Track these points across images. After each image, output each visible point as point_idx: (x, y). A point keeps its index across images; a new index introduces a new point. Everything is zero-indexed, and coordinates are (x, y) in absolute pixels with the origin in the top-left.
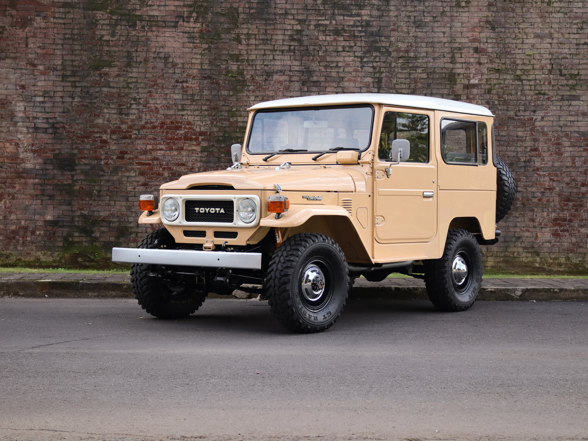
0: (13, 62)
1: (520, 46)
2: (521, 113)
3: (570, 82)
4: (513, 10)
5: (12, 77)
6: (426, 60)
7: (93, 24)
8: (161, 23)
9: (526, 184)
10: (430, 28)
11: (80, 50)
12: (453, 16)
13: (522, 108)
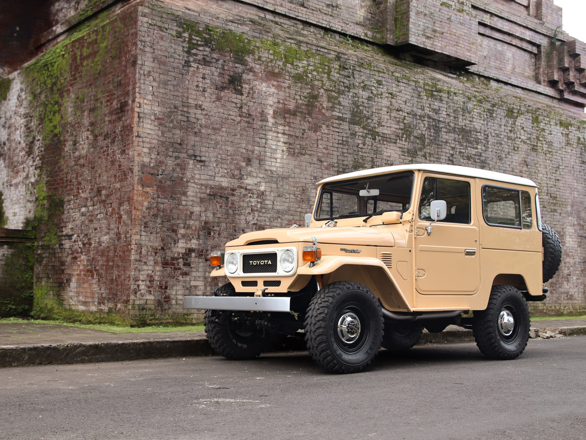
0: (309, 158)
1: (537, 177)
3: (554, 201)
4: (534, 156)
7: (354, 135)
8: (388, 139)
10: (505, 161)
11: (347, 153)
12: (512, 155)
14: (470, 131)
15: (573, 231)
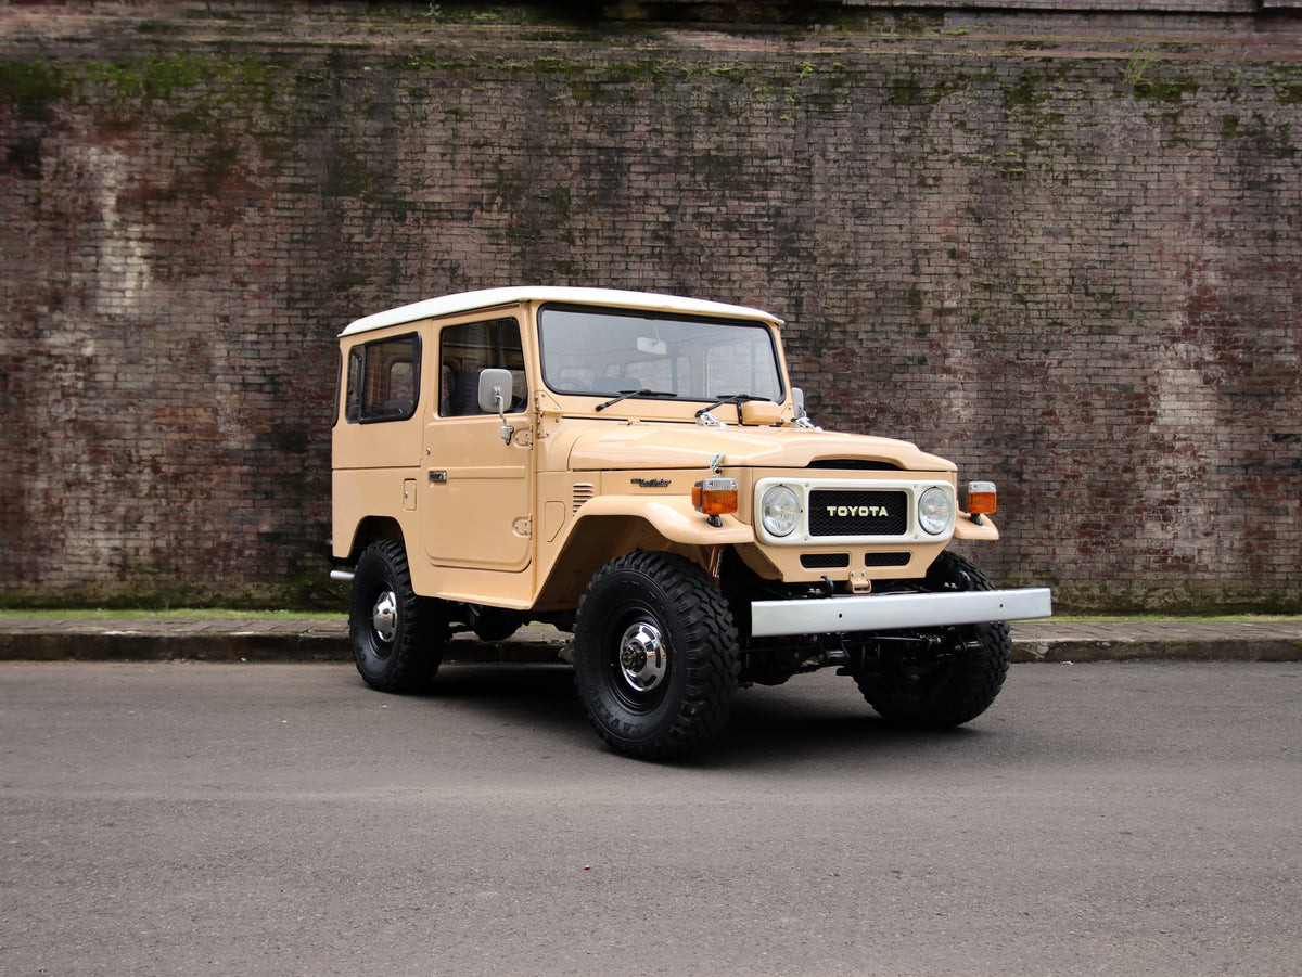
0: (211, 279)
1: (1022, 248)
2: (1026, 354)
3: (1102, 306)
4: (1009, 192)
5: (208, 303)
6: (873, 269)
7: (337, 217)
8: (446, 213)
9: (1036, 468)
10: (877, 219)
11: (317, 258)
12: (914, 200)
13: (1027, 347)
14: (739, 160)
15: (1198, 381)
